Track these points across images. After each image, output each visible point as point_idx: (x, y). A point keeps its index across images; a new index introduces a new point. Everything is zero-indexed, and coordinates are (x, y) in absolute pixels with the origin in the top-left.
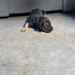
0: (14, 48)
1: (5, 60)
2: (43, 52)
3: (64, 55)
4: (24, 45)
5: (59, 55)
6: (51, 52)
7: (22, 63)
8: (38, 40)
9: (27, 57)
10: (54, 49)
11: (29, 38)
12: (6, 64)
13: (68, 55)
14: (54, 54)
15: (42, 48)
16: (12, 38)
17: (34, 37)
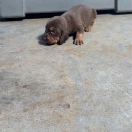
0: (38, 64)
1: (27, 80)
2: (86, 70)
3: (121, 75)
4: (54, 60)
5: (113, 75)
6: (100, 70)
7: (54, 84)
8: (77, 54)
9: (62, 76)
10: (105, 67)
11: (62, 51)
12: (29, 85)
13: (127, 75)
14: (104, 73)
15: (83, 64)
16: (33, 50)
17: (69, 48)
